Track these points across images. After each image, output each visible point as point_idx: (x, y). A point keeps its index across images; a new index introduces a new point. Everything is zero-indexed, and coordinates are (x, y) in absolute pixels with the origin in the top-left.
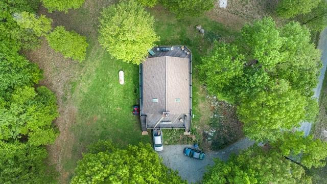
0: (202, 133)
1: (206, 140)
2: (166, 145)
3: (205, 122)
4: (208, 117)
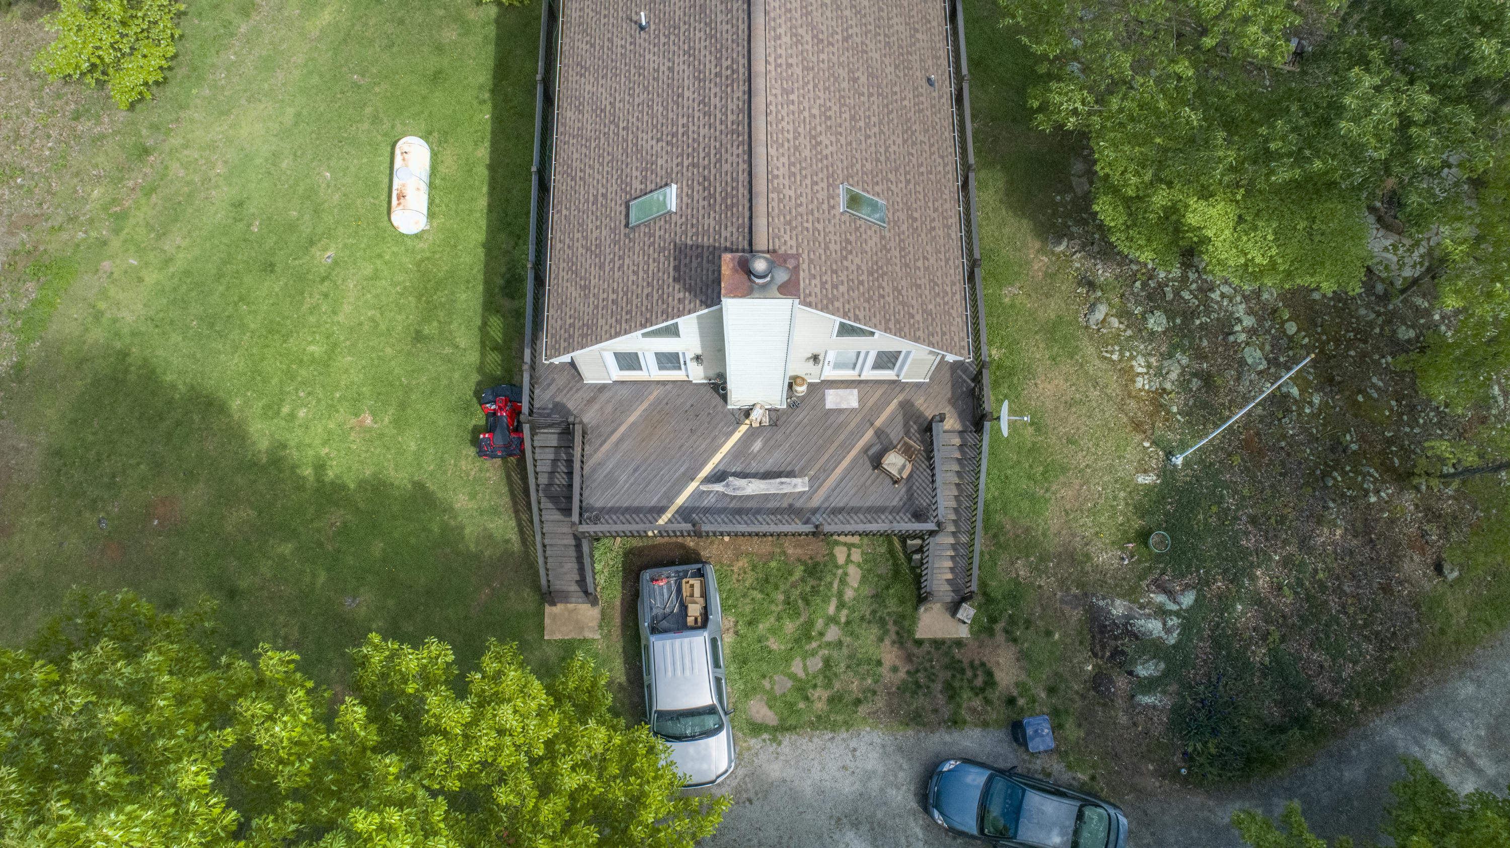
0: (1076, 615)
1: (1121, 682)
2: (756, 729)
3: (1091, 524)
4: (1116, 482)
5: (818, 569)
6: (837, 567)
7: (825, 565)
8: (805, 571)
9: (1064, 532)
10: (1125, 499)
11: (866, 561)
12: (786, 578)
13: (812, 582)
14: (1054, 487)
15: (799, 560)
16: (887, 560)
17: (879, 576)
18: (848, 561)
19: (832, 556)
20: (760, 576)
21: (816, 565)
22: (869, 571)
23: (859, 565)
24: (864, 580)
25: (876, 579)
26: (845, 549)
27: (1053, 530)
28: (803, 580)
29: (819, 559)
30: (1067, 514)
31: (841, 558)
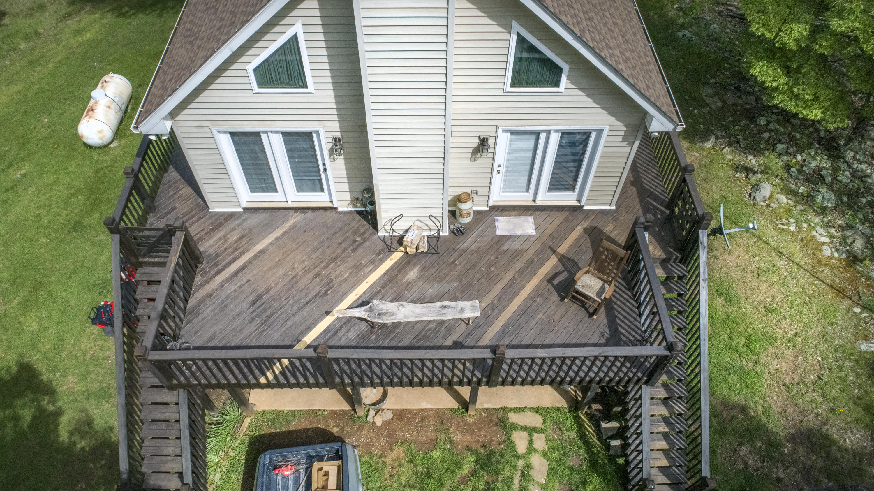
3: (820, 400)
4: (836, 350)
5: (494, 459)
6: (518, 457)
7: (501, 455)
8: (476, 462)
9: (790, 410)
10: (853, 369)
11: (553, 449)
12: (453, 472)
13: (485, 477)
14: (763, 359)
15: (469, 449)
16: (579, 448)
17: (571, 468)
18: (531, 449)
19: (510, 443)
20: (420, 468)
21: (489, 456)
22: (558, 461)
23: (544, 455)
24: (552, 472)
25: (568, 472)
26: (525, 434)
27: (776, 409)
28: (474, 474)
29: (494, 447)
30: (788, 388)
31: (521, 447)
